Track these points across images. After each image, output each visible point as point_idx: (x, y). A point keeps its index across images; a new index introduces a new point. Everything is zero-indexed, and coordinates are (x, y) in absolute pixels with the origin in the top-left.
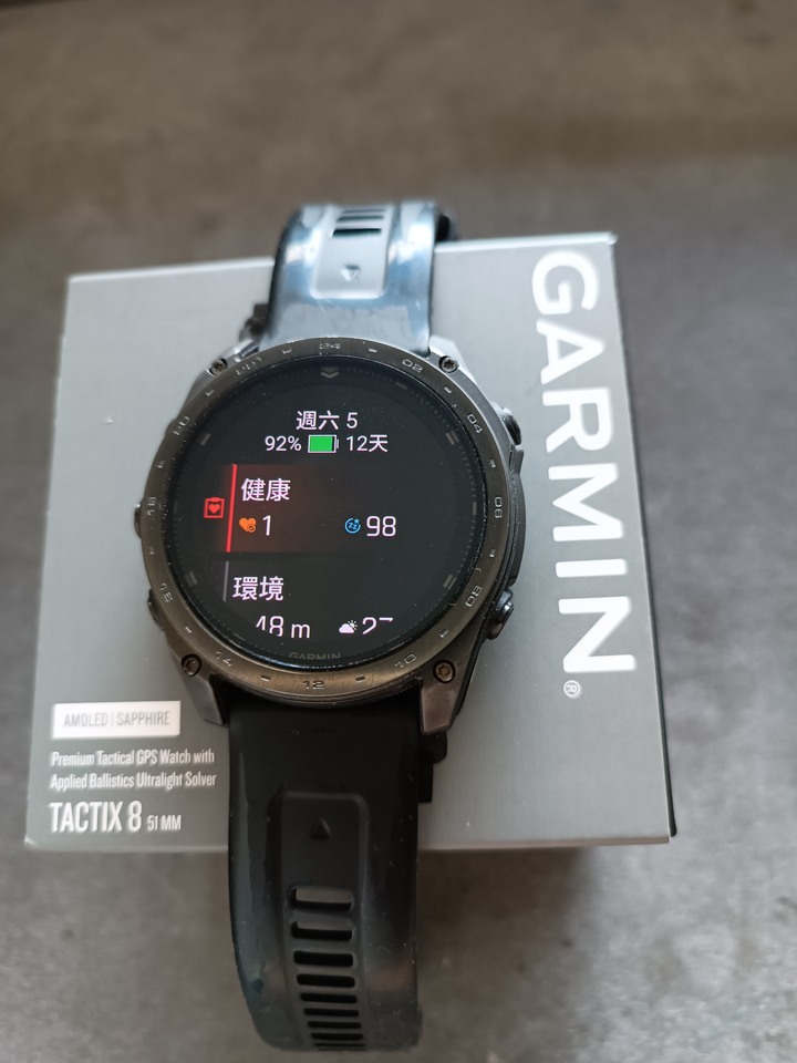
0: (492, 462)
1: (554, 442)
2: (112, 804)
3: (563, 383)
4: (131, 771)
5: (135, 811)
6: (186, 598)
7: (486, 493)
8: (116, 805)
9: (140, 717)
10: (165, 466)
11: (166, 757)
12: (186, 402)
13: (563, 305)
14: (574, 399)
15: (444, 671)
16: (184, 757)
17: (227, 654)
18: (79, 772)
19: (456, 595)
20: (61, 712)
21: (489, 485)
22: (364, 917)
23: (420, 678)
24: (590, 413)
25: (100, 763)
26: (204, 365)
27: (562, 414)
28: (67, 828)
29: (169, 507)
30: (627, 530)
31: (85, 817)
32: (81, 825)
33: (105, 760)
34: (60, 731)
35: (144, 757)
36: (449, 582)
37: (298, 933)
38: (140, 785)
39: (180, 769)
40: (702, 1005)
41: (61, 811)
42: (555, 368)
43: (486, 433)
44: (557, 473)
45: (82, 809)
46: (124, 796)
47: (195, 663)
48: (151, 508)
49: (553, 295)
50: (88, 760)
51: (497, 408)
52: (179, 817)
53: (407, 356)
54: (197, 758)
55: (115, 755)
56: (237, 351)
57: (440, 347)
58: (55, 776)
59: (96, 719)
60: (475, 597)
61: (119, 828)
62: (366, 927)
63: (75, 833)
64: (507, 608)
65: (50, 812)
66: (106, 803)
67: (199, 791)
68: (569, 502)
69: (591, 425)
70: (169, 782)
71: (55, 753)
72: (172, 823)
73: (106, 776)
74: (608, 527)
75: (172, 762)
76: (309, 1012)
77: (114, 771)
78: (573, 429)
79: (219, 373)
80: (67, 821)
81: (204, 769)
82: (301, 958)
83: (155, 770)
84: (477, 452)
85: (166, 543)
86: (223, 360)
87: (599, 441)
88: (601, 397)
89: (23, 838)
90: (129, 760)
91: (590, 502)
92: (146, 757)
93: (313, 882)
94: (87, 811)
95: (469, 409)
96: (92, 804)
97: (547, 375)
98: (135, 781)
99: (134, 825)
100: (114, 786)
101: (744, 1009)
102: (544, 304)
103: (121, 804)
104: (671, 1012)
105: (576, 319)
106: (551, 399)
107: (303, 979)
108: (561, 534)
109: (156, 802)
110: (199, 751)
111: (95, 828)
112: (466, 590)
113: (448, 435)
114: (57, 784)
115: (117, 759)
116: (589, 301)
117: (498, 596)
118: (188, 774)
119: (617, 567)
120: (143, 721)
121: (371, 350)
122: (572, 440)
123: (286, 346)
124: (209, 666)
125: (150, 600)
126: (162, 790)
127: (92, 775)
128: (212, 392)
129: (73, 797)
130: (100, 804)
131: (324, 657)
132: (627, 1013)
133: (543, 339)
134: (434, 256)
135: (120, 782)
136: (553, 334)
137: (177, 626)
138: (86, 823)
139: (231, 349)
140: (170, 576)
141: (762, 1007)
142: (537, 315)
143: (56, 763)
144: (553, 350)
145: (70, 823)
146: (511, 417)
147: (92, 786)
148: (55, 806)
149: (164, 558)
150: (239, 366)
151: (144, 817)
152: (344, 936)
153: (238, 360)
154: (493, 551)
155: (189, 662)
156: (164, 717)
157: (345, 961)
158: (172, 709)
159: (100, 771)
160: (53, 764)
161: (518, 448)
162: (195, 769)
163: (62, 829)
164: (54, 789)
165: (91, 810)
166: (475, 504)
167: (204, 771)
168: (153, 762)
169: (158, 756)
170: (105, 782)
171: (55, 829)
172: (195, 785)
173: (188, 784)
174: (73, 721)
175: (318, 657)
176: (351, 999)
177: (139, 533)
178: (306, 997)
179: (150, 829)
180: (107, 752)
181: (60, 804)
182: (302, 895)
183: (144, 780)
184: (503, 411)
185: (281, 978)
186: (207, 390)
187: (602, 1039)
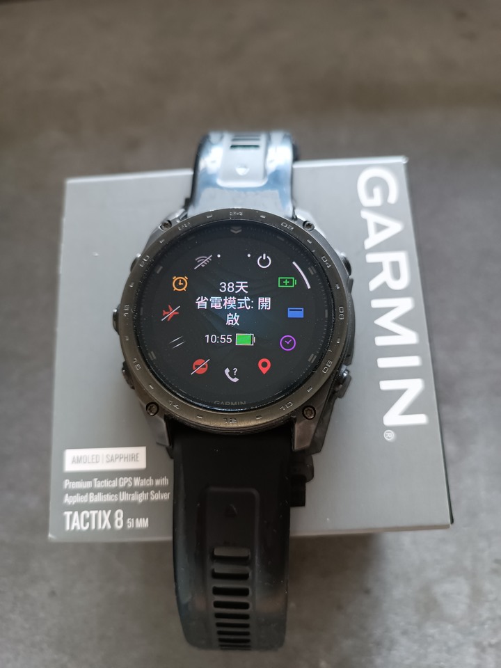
0: (337, 285)
1: (374, 284)
2: (104, 512)
3: (378, 248)
4: (116, 491)
5: (119, 516)
6: (149, 367)
7: (334, 304)
8: (107, 512)
9: (120, 457)
10: (134, 286)
11: (137, 482)
12: (145, 248)
13: (377, 201)
14: (386, 258)
15: (309, 412)
16: (149, 482)
17: (176, 402)
18: (83, 492)
19: (316, 366)
20: (70, 454)
21: (335, 299)
22: (257, 564)
23: (295, 417)
24: (395, 266)
25: (95, 486)
26: (156, 224)
27: (378, 268)
28: (75, 528)
29: (138, 310)
30: (420, 338)
31: (87, 520)
32: (85, 525)
33: (99, 484)
34: (69, 467)
35: (124, 482)
36: (312, 358)
37: (216, 576)
38: (121, 500)
39: (146, 489)
40: (450, 627)
41: (71, 517)
42: (373, 240)
43: (333, 268)
44: (376, 304)
45: (85, 516)
46: (112, 507)
47: (154, 408)
48: (126, 312)
49: (371, 194)
50: (88, 485)
51: (338, 253)
52: (147, 519)
53: (284, 220)
54: (158, 482)
55: (105, 481)
56: (177, 216)
57: (302, 216)
58: (67, 495)
59: (93, 459)
60: (327, 368)
61: (109, 527)
62: (257, 573)
63: (81, 531)
64: (345, 375)
65: (64, 518)
66: (100, 512)
67: (159, 502)
68: (384, 321)
69: (397, 275)
70: (140, 498)
71: (66, 480)
72: (143, 523)
73: (99, 494)
74: (409, 337)
75: (142, 484)
76: (219, 625)
77: (105, 491)
78: (385, 277)
79: (166, 230)
80: (75, 523)
81: (162, 489)
82: (217, 591)
83: (131, 490)
84: (328, 279)
85: (136, 334)
86: (169, 221)
87: (402, 283)
88: (401, 257)
89: (47, 534)
90: (114, 484)
91: (399, 321)
92: (125, 482)
93: (226, 544)
94: (88, 516)
95: (322, 252)
96: (91, 512)
97: (368, 244)
98: (118, 497)
99: (119, 524)
100: (105, 500)
101: (475, 628)
102: (365, 200)
103: (109, 512)
104: (432, 631)
105: (384, 210)
106: (371, 258)
107: (217, 604)
108: (381, 341)
109: (132, 510)
110: (158, 478)
111: (93, 527)
112: (323, 363)
113: (309, 269)
114: (68, 500)
115: (106, 484)
116: (393, 198)
117: (340, 367)
118: (152, 492)
119: (414, 361)
120: (122, 460)
121: (262, 217)
122: (384, 285)
123: (209, 213)
124: (164, 410)
125: (123, 369)
126: (136, 503)
127: (91, 494)
128: (163, 241)
129: (79, 508)
130: (96, 512)
131: (236, 404)
132: (405, 633)
133: (365, 221)
134: (293, 170)
135: (109, 498)
136: (371, 219)
137: (144, 384)
138: (88, 524)
139: (173, 213)
140: (139, 354)
141: (486, 626)
142: (361, 207)
143: (68, 486)
144: (371, 228)
145: (78, 524)
146: (345, 258)
147: (91, 501)
148: (68, 514)
149: (135, 343)
150: (180, 225)
151: (125, 519)
152: (244, 577)
153: (178, 222)
154: (339, 339)
155: (152, 407)
156: (135, 457)
157: (244, 592)
158: (141, 452)
159: (96, 491)
160: (66, 487)
161: (350, 277)
162: (157, 489)
163: (73, 528)
164: (67, 503)
165: (90, 516)
166: (326, 311)
167: (161, 492)
168: (130, 485)
169: (133, 481)
170: (99, 498)
171: (68, 528)
172: (157, 499)
173: (152, 499)
174: (77, 460)
175: (232, 404)
176: (246, 617)
177: (117, 329)
178: (218, 616)
179: (129, 527)
180: (100, 479)
181: (71, 512)
182: (218, 552)
183: (124, 497)
184: (341, 255)
185: (203, 603)
186: (160, 239)
187: (390, 650)
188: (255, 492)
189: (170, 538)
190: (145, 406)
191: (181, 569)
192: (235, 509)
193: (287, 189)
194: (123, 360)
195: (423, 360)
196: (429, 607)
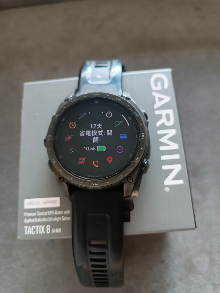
0: (141, 124)
1: (158, 124)
2: (42, 226)
3: (160, 108)
4: (47, 217)
5: (48, 228)
6: (59, 162)
7: (140, 132)
8: (43, 226)
9: (49, 202)
10: (53, 127)
11: (56, 213)
12: (57, 111)
13: (159, 88)
14: (163, 112)
15: (130, 179)
16: (61, 212)
17: (71, 176)
18: (32, 218)
19: (133, 159)
20: (27, 201)
21: (140, 130)
22: (109, 247)
23: (123, 181)
24: (168, 116)
25: (38, 215)
26: (62, 100)
27: (160, 117)
28: (29, 233)
29: (54, 137)
30: (179, 147)
31: (34, 230)
32: (33, 232)
33: (39, 214)
34: (26, 206)
35: (50, 213)
36: (131, 156)
37: (91, 253)
38: (49, 220)
39: (60, 216)
41: (27, 229)
42: (158, 104)
43: (139, 117)
44: (160, 132)
45: (33, 228)
46: (45, 224)
47: (62, 179)
48: (49, 138)
49: (156, 85)
50: (34, 214)
51: (141, 110)
52: (61, 229)
53: (117, 97)
54: (65, 212)
55: (42, 212)
56: (71, 96)
57: (125, 95)
58: (25, 219)
59: (37, 203)
60: (138, 160)
61: (44, 232)
62: (109, 252)
63: (32, 235)
64: (146, 163)
65: (24, 229)
66: (40, 226)
67: (66, 221)
68: (163, 140)
69: (168, 119)
70: (57, 219)
71: (25, 213)
72: (59, 230)
73: (40, 218)
74: (174, 146)
75: (58, 214)
76: (94, 275)
77: (42, 217)
78: (163, 120)
79: (66, 102)
80: (29, 231)
81: (67, 215)
82: (92, 260)
83: (53, 216)
84: (137, 122)
85: (54, 147)
86: (68, 99)
87: (171, 123)
88: (170, 112)
89: (17, 236)
90: (46, 214)
91: (169, 139)
92: (51, 213)
93: (96, 239)
94: (35, 228)
95: (134, 110)
96: (36, 226)
97: (156, 106)
98: (48, 219)
99: (48, 231)
100: (42, 221)
101: (212, 277)
102: (154, 87)
103: (44, 226)
105: (162, 91)
106: (157, 113)
107: (93, 266)
108: (162, 148)
109: (54, 225)
110: (65, 210)
111: (37, 233)
112: (135, 158)
113: (129, 117)
114: (26, 221)
115: (43, 214)
116: (166, 86)
117: (143, 159)
118: (63, 217)
119: (177, 157)
120: (50, 203)
121: (108, 96)
122: (163, 124)
123: (85, 95)
124: (66, 180)
125: (49, 163)
126: (55, 222)
127: (36, 218)
128: (65, 107)
129: (30, 224)
130: (38, 226)
131: (98, 176)
133: (154, 97)
134: (122, 76)
135: (44, 220)
136: (157, 96)
137: (57, 169)
138: (35, 231)
139: (69, 96)
140: (55, 156)
142: (152, 91)
143: (26, 215)
144: (157, 100)
145: (30, 232)
146: (145, 113)
147: (36, 221)
148: (26, 227)
149: (53, 151)
150: (72, 100)
151: (51, 229)
152: (104, 254)
153: (72, 99)
154: (142, 147)
155: (61, 179)
156: (55, 202)
157: (104, 260)
158: (58, 199)
159: (38, 217)
160: (25, 215)
161: (147, 121)
162: (65, 215)
163: (28, 233)
164: (25, 223)
165: (36, 228)
166: (137, 135)
167: (66, 216)
168: (53, 214)
169: (54, 212)
170: (39, 220)
171: (26, 233)
172: (65, 220)
173: (63, 220)
174: (30, 204)
175: (96, 176)
176: (106, 271)
177: (46, 146)
178: (93, 271)
179: (53, 232)
180: (40, 212)
181: (27, 227)
182: (92, 243)
183: (51, 219)
184: (143, 111)
185: (86, 266)
186: (64, 106)
188: (108, 216)
189: (70, 237)
190: (58, 178)
191: (76, 251)
192: (99, 223)
193: (119, 84)
194: (48, 159)
195: (181, 156)
196: (191, 268)
